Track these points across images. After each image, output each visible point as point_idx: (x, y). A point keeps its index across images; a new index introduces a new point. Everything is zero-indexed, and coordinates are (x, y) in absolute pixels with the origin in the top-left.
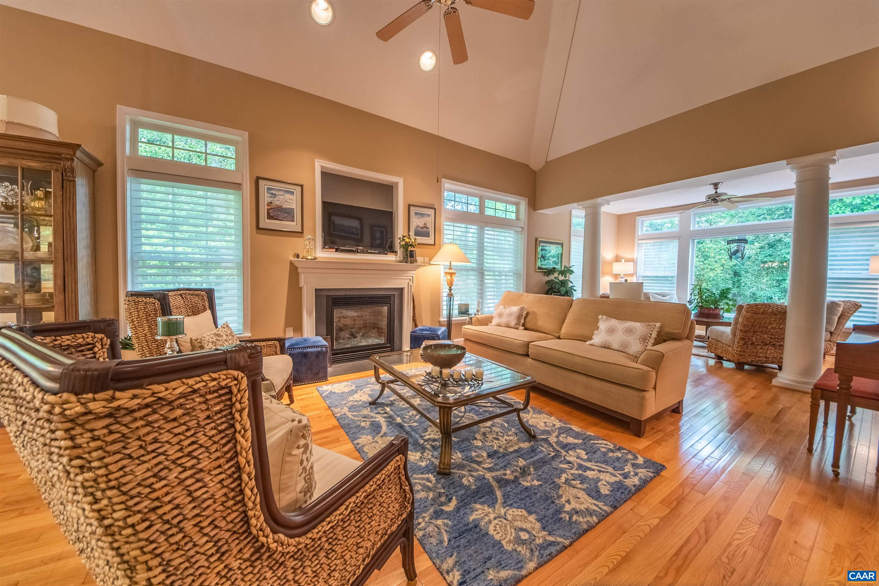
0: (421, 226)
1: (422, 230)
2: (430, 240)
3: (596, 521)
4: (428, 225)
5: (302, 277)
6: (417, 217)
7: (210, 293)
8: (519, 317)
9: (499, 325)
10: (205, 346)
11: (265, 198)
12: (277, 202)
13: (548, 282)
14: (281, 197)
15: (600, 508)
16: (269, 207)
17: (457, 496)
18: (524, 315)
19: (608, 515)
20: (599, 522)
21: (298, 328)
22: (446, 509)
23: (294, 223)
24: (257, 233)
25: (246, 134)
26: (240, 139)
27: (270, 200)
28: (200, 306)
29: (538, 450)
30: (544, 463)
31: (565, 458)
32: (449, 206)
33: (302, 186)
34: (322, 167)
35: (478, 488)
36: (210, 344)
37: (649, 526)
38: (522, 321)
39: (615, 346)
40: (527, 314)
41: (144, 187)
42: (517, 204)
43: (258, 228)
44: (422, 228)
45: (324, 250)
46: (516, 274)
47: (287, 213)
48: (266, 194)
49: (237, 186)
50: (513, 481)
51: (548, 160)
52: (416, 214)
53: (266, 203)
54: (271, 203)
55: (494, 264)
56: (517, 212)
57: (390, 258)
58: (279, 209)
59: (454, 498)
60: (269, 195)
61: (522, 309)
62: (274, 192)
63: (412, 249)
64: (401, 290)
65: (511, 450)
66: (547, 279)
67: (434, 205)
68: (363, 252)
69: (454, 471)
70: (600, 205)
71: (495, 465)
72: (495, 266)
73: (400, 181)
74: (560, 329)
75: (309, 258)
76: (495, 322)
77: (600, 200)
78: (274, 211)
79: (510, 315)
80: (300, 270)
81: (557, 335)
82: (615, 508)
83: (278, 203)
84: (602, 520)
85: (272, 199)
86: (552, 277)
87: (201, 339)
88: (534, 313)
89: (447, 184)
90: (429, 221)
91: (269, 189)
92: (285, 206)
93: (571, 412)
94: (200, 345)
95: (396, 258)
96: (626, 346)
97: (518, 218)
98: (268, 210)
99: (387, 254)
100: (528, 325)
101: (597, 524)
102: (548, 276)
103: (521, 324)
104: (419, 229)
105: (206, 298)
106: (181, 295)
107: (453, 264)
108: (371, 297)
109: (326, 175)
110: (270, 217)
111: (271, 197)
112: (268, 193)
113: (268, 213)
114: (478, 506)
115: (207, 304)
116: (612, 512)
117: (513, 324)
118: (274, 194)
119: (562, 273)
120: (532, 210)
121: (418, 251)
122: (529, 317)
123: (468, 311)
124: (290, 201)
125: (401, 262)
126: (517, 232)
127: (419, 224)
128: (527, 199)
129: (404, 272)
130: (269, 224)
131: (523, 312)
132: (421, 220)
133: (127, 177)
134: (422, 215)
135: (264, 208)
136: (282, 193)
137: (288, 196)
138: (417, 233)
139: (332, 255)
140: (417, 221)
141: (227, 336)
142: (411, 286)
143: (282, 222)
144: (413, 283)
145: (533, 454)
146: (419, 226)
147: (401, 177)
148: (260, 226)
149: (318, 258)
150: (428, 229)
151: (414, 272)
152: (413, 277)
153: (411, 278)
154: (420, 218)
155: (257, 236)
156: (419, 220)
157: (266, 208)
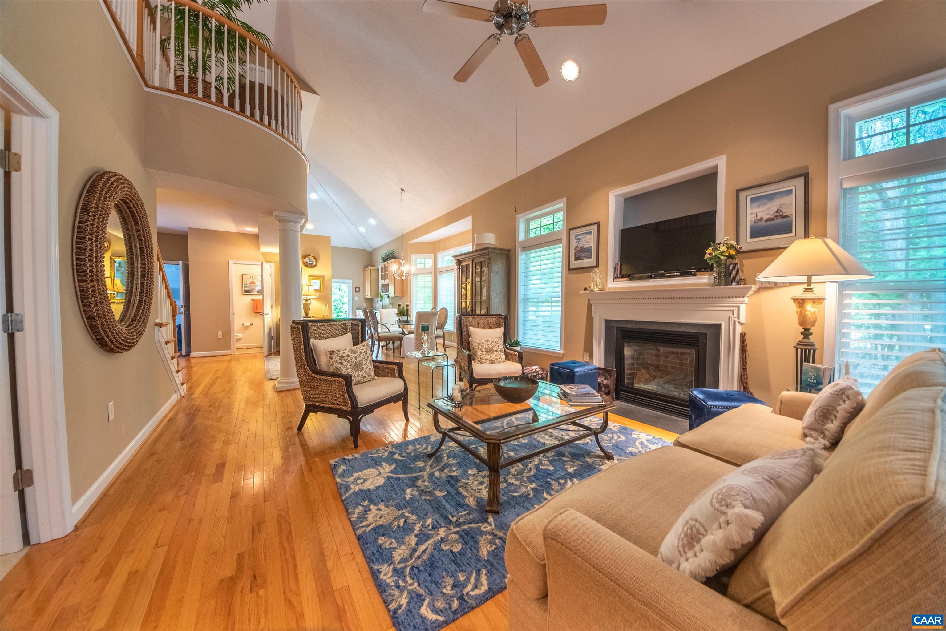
0: (766, 218)
1: (769, 223)
2: (791, 238)
3: (351, 519)
4: (789, 211)
5: (593, 307)
6: (755, 204)
10: (473, 344)
11: (574, 244)
14: (583, 239)
15: (363, 527)
16: (576, 251)
19: (354, 530)
20: (351, 521)
21: (591, 354)
23: (591, 260)
24: (569, 273)
25: (565, 201)
27: (576, 244)
28: (502, 324)
29: (461, 510)
30: (437, 508)
31: (442, 527)
33: (598, 224)
34: (617, 196)
36: (476, 344)
37: (329, 556)
43: (569, 269)
44: (769, 220)
45: (615, 280)
47: (588, 252)
48: (574, 241)
49: (559, 241)
50: (413, 484)
52: (753, 200)
53: (574, 247)
54: (577, 247)
57: (702, 279)
58: (583, 250)
60: (576, 241)
62: (579, 237)
64: (719, 326)
67: (805, 168)
71: (438, 478)
73: (721, 162)
75: (597, 290)
78: (579, 253)
80: (592, 302)
82: (359, 538)
83: (581, 245)
84: (351, 524)
87: (473, 340)
90: (791, 204)
91: (576, 236)
92: (586, 246)
95: (710, 279)
98: (575, 253)
99: (695, 275)
101: (350, 520)
104: (763, 223)
105: (504, 320)
106: (495, 318)
110: (577, 259)
111: (577, 242)
112: (575, 239)
113: (575, 255)
114: (393, 466)
116: (356, 535)
118: (579, 239)
124: (589, 241)
127: (760, 215)
129: (721, 299)
130: (576, 264)
131: (841, 402)
132: (767, 206)
133: (520, 253)
134: (770, 197)
135: (573, 252)
136: (584, 235)
137: (588, 237)
138: (756, 233)
139: (624, 284)
140: (757, 210)
141: (493, 342)
142: (734, 321)
143: (585, 261)
144: (738, 318)
145: (452, 503)
146: (762, 219)
147: (722, 154)
148: (571, 268)
149: (609, 289)
150: (785, 220)
151: (741, 299)
152: (739, 307)
153: (736, 309)
154: (766, 204)
155: (571, 275)
156: (761, 209)
157: (574, 251)
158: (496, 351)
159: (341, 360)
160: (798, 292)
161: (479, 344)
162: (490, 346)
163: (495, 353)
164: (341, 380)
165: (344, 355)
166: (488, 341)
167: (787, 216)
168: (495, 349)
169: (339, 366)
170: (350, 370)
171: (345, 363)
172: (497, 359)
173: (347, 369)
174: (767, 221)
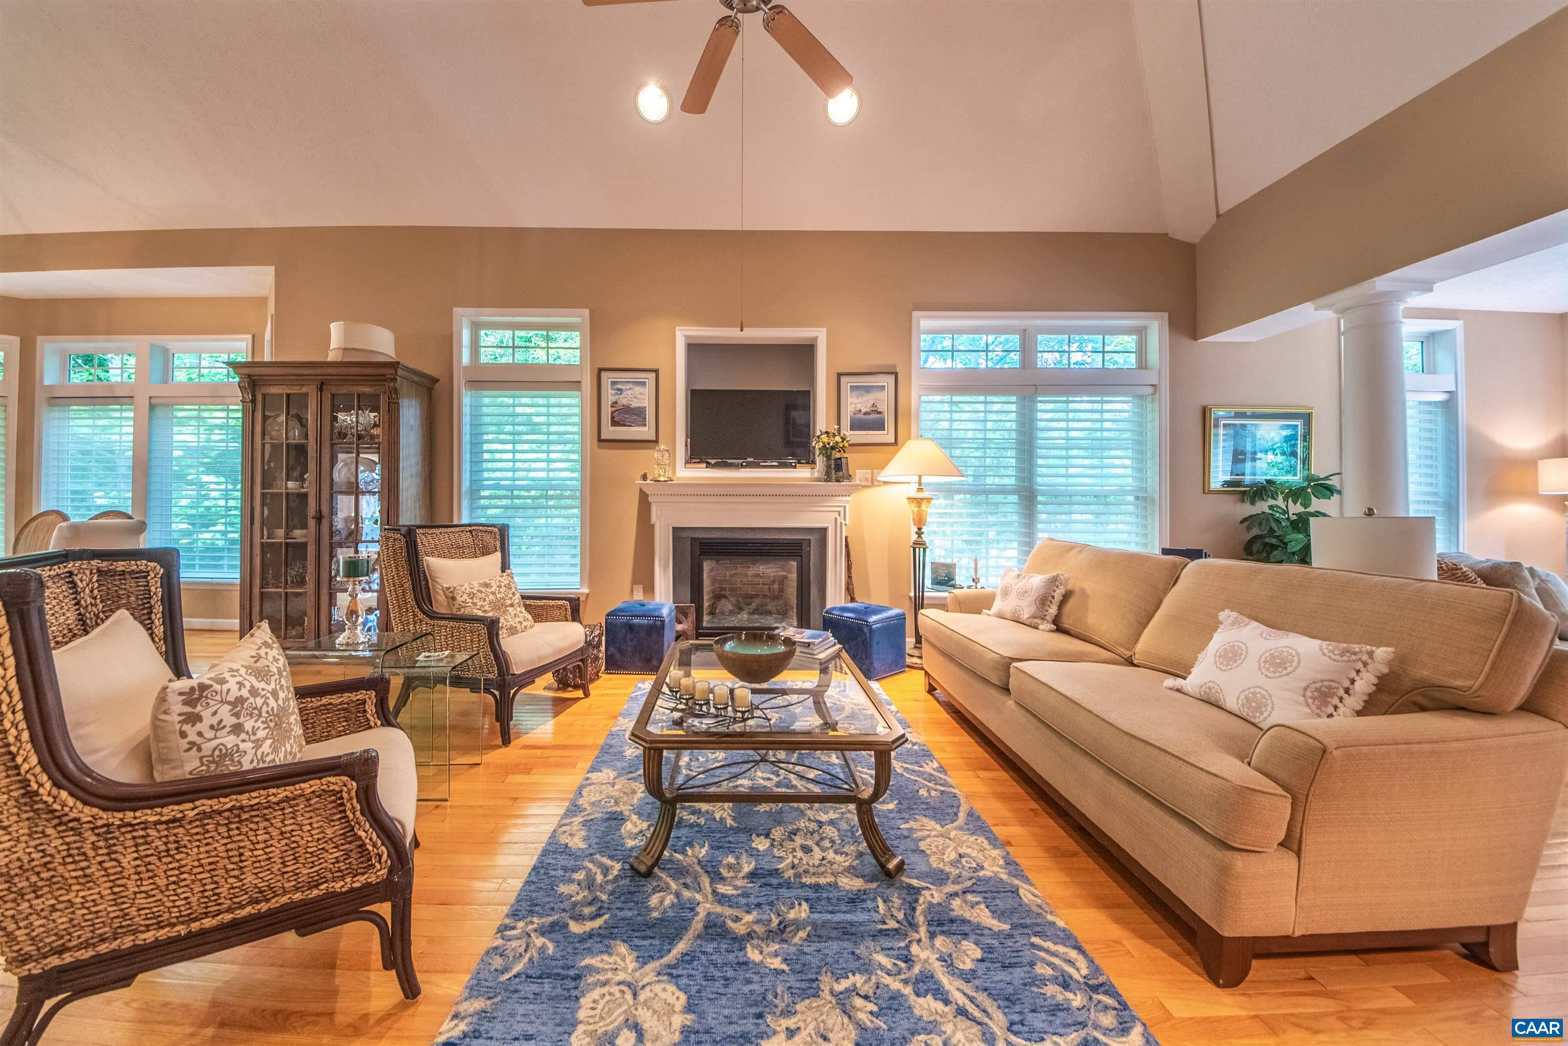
0: (864, 410)
1: (867, 417)
2: (886, 436)
4: (882, 407)
5: (654, 508)
6: (855, 393)
7: (503, 532)
8: (1043, 601)
9: (1001, 616)
10: (458, 598)
11: (609, 396)
12: (623, 400)
13: (1249, 521)
14: (629, 392)
16: (614, 409)
17: (613, 916)
18: (1058, 594)
21: (649, 588)
22: (575, 928)
23: (645, 429)
24: (599, 447)
25: (586, 312)
26: (578, 320)
27: (614, 399)
28: (491, 546)
29: (869, 904)
30: (845, 933)
31: (907, 947)
32: (936, 363)
33: (656, 371)
34: (686, 337)
35: (661, 920)
36: (465, 596)
38: (1053, 610)
39: (1231, 703)
40: (1067, 596)
41: (486, 401)
42: (1141, 332)
43: (600, 440)
44: (866, 413)
45: (688, 466)
46: (1143, 499)
47: (637, 415)
48: (610, 391)
49: (576, 385)
50: (735, 939)
51: (1224, 208)
52: (853, 388)
53: (610, 403)
54: (616, 403)
55: (1067, 476)
56: (1141, 351)
57: (802, 473)
58: (627, 409)
59: (606, 916)
60: (613, 392)
61: (1054, 581)
62: (619, 387)
63: (838, 455)
64: (825, 530)
65: (807, 880)
66: (1248, 509)
67: (894, 366)
68: (750, 465)
69: (661, 875)
70: (1391, 297)
71: (746, 895)
72: (1071, 480)
73: (821, 335)
74: (1136, 641)
75: (662, 479)
76: (997, 605)
77: (1381, 283)
78: (619, 414)
79: (1024, 593)
80: (651, 499)
81: (1127, 653)
83: (625, 402)
85: (617, 397)
86: (1262, 507)
87: (455, 588)
88: (1084, 595)
89: (925, 322)
90: (884, 400)
91: (613, 383)
92: (635, 404)
93: (1074, 855)
94: (451, 595)
95: (812, 473)
96: (1258, 709)
97: (1142, 364)
98: (612, 413)
99: (795, 467)
100: (1067, 623)
102: (1253, 503)
103: (1049, 618)
104: (860, 416)
105: (498, 537)
106: (470, 531)
107: (925, 479)
108: (765, 543)
109: (695, 349)
110: (615, 423)
111: (617, 394)
112: (612, 389)
113: (612, 418)
114: (623, 949)
115: (498, 544)
117: (1025, 616)
118: (620, 390)
119: (1296, 494)
120: (1186, 342)
121: (852, 458)
122: (1072, 602)
123: (951, 579)
124: (640, 396)
125: (819, 480)
126: (1141, 397)
127: (859, 407)
128: (1166, 315)
129: (828, 498)
130: (610, 432)
131: (1055, 588)
132: (865, 398)
133: (464, 391)
134: (867, 389)
135: (607, 411)
136: (630, 386)
137: (638, 389)
138: (857, 425)
139: (700, 473)
140: (856, 401)
141: (500, 587)
142: (841, 523)
143: (632, 429)
144: (845, 520)
145: (844, 908)
146: (860, 411)
147: (823, 327)
148: (603, 437)
149: (678, 478)
150: (879, 416)
151: (847, 498)
152: (845, 507)
153: (842, 509)
154: (863, 395)
155: (603, 451)
156: (860, 400)
157: (610, 409)
158: (512, 605)
159: (237, 715)
160: (912, 491)
161: (472, 595)
162: (499, 596)
163: (510, 609)
164: (335, 782)
165: (245, 693)
166: (487, 585)
167: (880, 413)
168: (509, 602)
169: (230, 741)
170: (266, 747)
171: (249, 725)
172: (520, 622)
173: (258, 744)
174: (865, 414)
